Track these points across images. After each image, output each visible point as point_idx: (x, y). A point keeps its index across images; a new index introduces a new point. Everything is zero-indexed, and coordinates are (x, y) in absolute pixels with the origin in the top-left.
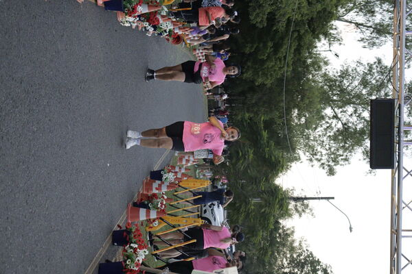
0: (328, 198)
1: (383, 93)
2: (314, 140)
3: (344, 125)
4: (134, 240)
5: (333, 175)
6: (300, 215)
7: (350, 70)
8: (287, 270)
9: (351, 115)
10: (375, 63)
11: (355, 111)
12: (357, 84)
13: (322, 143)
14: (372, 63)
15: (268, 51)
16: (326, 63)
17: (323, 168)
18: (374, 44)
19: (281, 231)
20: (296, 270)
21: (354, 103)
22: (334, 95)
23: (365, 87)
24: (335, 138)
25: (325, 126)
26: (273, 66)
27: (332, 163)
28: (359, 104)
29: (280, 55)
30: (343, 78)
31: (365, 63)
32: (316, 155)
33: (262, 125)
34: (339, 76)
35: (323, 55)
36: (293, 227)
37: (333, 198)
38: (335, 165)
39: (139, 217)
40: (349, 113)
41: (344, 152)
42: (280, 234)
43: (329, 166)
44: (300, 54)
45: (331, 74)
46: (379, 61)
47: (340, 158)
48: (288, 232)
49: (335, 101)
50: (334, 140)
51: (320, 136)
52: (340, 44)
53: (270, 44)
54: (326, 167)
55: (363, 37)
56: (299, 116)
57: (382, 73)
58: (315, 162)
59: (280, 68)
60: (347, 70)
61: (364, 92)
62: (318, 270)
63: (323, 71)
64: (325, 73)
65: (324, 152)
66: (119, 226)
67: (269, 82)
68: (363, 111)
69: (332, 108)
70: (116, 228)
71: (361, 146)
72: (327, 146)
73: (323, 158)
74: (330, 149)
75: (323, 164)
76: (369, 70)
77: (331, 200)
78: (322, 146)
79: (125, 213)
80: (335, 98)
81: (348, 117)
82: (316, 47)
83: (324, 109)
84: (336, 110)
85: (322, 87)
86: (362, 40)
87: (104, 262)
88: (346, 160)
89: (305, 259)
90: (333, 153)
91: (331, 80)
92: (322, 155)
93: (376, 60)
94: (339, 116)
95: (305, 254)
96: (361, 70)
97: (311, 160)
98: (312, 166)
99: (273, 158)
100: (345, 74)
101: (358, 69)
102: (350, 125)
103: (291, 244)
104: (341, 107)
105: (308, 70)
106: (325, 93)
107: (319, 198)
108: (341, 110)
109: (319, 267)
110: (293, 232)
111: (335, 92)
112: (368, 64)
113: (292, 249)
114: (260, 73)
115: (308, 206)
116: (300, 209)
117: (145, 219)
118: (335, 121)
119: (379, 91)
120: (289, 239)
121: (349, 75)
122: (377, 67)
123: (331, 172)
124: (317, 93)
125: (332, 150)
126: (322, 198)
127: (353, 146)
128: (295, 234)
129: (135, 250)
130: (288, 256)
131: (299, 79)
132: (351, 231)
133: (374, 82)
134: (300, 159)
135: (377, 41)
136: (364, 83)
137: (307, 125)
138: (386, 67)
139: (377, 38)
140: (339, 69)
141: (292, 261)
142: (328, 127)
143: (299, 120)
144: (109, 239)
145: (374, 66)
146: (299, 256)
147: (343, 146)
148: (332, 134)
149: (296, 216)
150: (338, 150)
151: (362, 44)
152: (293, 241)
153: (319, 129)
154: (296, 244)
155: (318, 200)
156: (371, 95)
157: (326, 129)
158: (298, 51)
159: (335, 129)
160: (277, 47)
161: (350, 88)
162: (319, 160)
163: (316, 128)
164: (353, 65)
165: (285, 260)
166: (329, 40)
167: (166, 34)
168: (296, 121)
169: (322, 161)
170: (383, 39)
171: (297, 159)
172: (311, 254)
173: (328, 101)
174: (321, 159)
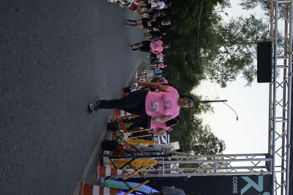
0: (223, 101)
1: (255, 36)
2: (214, 66)
3: (232, 56)
4: (120, 128)
5: (225, 87)
6: (205, 112)
7: (235, 23)
8: (198, 144)
9: (236, 50)
10: (250, 18)
11: (239, 48)
12: (239, 31)
13: (218, 69)
14: (249, 18)
15: (186, 13)
16: (220, 19)
17: (219, 83)
18: (250, 7)
19: (195, 121)
20: (203, 144)
21: (237, 43)
22: (226, 39)
23: (244, 33)
24: (226, 65)
25: (219, 58)
26: (189, 22)
27: (224, 80)
28: (241, 44)
29: (193, 15)
30: (231, 28)
31: (244, 18)
32: (214, 75)
33: (184, 58)
34: (229, 27)
35: (218, 14)
36: (201, 119)
37: (226, 101)
38: (226, 81)
39: (120, 115)
40: (235, 50)
41: (232, 73)
42: (194, 123)
43: (222, 81)
44: (205, 14)
45: (224, 26)
46: (253, 17)
47: (229, 77)
48: (199, 121)
49: (226, 42)
50: (225, 66)
51: (216, 63)
52: (229, 7)
53: (187, 8)
54: (221, 82)
55: (243, 2)
56: (205, 52)
57: (255, 24)
58: (214, 80)
59: (193, 23)
60: (233, 23)
61: (244, 36)
62: (217, 143)
63: (219, 24)
64: (220, 26)
65: (219, 73)
66: (111, 120)
67: (186, 32)
68: (243, 48)
69: (224, 47)
70: (109, 121)
71: (242, 69)
72: (221, 70)
73: (219, 77)
74: (223, 71)
75: (219, 80)
76: (247, 23)
77: (225, 102)
78: (218, 70)
79: (112, 113)
80: (226, 40)
81: (234, 52)
82: (214, 9)
83: (220, 47)
84: (227, 47)
85: (218, 34)
86: (243, 4)
87: (104, 141)
88: (233, 77)
89: (209, 137)
90: (225, 74)
91: (223, 30)
92: (218, 75)
93: (251, 17)
94: (229, 51)
95: (208, 134)
96: (242, 23)
97: (211, 78)
98: (212, 82)
99: (191, 78)
100: (232, 25)
101: (240, 22)
102: (236, 57)
103: (200, 129)
104: (230, 46)
105: (210, 23)
106: (220, 37)
107: (218, 101)
108: (230, 47)
109: (217, 142)
110: (201, 122)
111: (226, 37)
112: (246, 19)
113: (201, 132)
114: (181, 27)
115: (210, 106)
116: (205, 108)
117: (124, 115)
118: (226, 55)
119: (253, 35)
120: (199, 126)
121: (234, 26)
122: (251, 21)
123: (224, 85)
124: (215, 38)
125: (224, 72)
126: (220, 101)
127: (237, 69)
128: (202, 123)
129: (122, 133)
130: (199, 136)
131: (205, 29)
132: (237, 120)
133: (250, 30)
134: (206, 78)
135: (252, 5)
136: (244, 31)
137: (210, 58)
138: (257, 21)
139: (252, 3)
140: (229, 22)
141: (201, 138)
142: (221, 58)
143: (205, 54)
144: (106, 128)
145: (250, 20)
146: (205, 136)
147: (231, 70)
148: (224, 62)
149: (203, 113)
150: (227, 72)
151: (243, 7)
152: (202, 127)
153: (216, 60)
154: (203, 129)
155: (217, 102)
156: (248, 38)
157: (220, 60)
158: (204, 12)
159: (226, 60)
160: (191, 10)
161: (235, 34)
162: (216, 78)
163: (214, 59)
164: (237, 20)
165: (196, 138)
166: (223, 5)
167: (130, 5)
168: (203, 55)
169: (218, 79)
170: (255, 3)
171: (204, 78)
172: (212, 134)
173: (222, 43)
174: (217, 78)
